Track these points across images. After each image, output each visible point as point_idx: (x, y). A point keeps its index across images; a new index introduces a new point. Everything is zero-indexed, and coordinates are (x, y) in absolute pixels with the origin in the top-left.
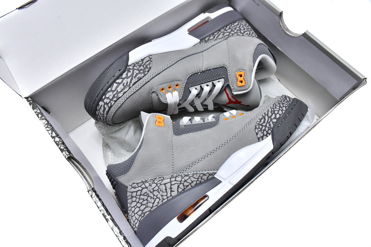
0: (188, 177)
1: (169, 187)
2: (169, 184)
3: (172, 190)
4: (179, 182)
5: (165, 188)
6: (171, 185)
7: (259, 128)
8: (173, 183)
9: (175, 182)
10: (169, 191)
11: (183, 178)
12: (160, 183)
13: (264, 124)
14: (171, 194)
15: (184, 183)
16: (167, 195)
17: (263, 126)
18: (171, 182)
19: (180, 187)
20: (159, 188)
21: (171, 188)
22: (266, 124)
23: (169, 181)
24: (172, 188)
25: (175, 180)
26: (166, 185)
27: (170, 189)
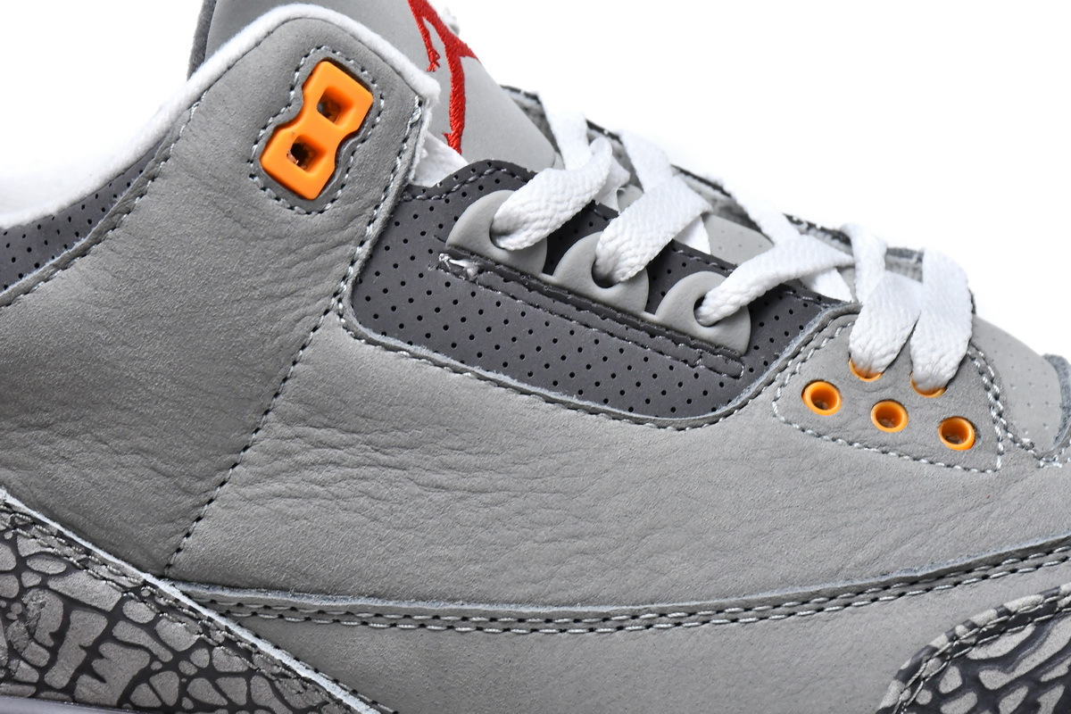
0: (238, 664)
1: (88, 641)
2: (101, 624)
3: (97, 664)
4: (168, 657)
5: (56, 626)
6: (107, 636)
7: (933, 684)
8: (122, 630)
9: (143, 638)
10: (71, 656)
11: (211, 648)
12: (46, 576)
13: (992, 679)
14: (74, 680)
15: (190, 678)
16: (42, 671)
17: (971, 681)
18: (116, 615)
19: (155, 680)
20: (18, 599)
21: (93, 651)
22: (1007, 689)
23: (110, 606)
24: (101, 657)
25: (150, 628)
26: (76, 616)
27: (84, 654)
